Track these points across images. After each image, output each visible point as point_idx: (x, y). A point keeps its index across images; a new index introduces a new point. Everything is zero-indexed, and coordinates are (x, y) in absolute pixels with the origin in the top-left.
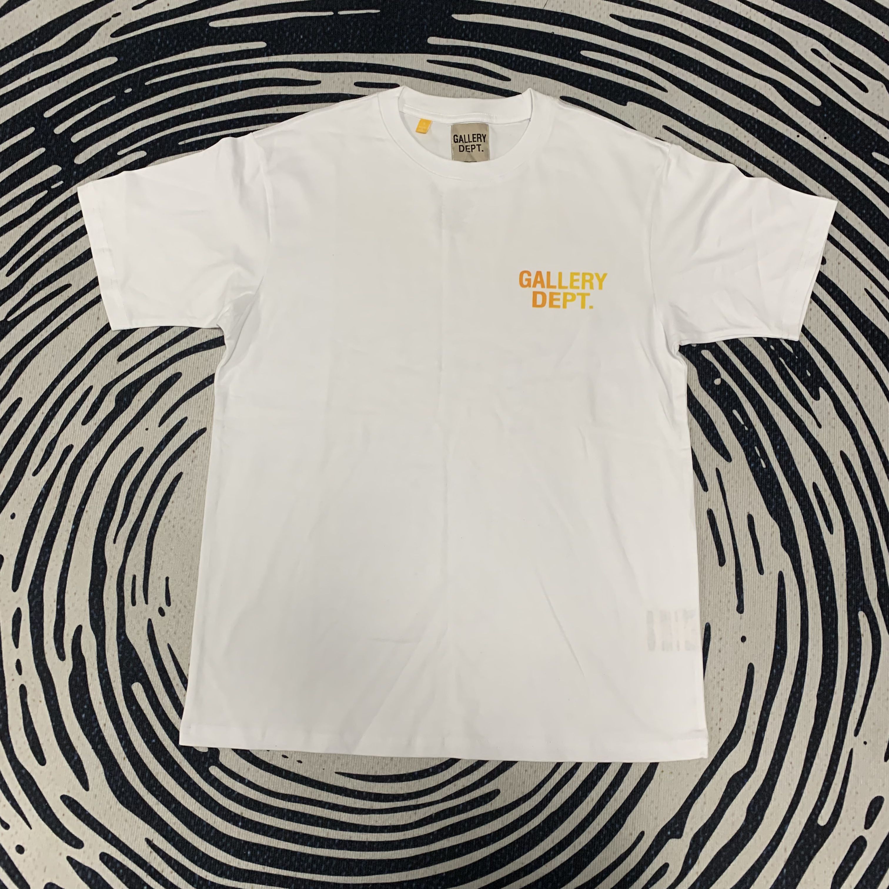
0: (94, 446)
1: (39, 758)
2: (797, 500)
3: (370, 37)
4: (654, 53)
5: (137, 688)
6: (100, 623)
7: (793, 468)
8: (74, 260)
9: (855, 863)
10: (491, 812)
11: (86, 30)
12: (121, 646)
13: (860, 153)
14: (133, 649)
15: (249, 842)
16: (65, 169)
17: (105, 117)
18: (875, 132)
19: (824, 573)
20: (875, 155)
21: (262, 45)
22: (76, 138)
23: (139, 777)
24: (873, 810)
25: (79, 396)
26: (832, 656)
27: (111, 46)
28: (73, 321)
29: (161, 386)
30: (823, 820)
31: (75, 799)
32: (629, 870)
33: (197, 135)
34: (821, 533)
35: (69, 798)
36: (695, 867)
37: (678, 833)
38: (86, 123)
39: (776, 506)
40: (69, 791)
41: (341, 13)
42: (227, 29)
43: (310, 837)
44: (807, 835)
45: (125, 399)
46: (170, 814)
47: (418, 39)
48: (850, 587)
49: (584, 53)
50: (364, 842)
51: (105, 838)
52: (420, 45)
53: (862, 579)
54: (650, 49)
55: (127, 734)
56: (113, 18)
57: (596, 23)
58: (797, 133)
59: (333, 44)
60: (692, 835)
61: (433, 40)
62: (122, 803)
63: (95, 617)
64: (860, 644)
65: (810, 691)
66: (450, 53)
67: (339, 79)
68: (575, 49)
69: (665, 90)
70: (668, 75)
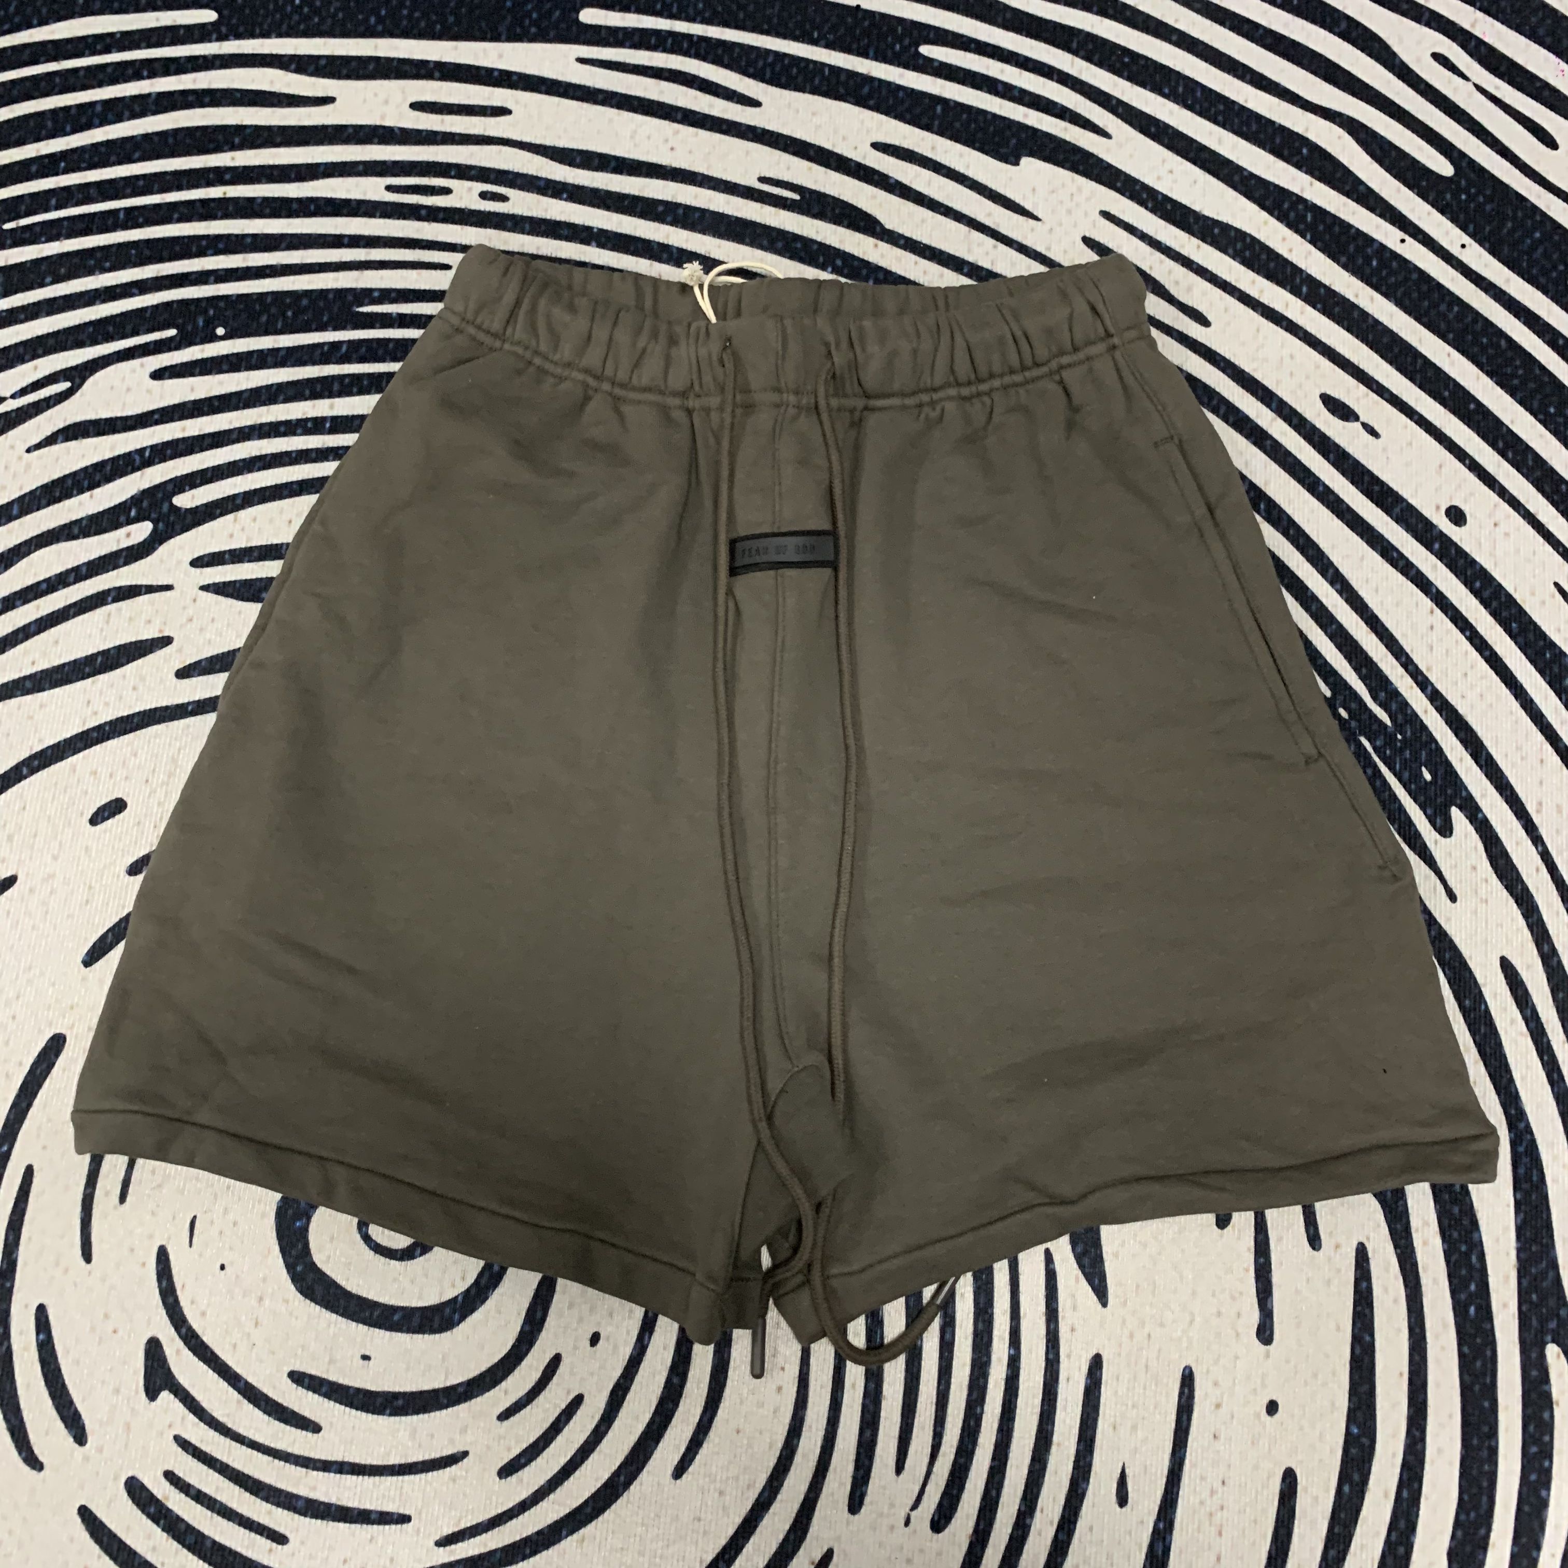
4: (1082, 53)
19: (1464, 1248)
21: (208, 16)
33: (47, 209)
47: (557, 13)
49: (926, 50)
52: (563, 26)
54: (1074, 45)
58: (1400, 235)
61: (590, 16)
64: (1550, 1429)
65: (1432, 1543)
66: (627, 44)
67: (376, 95)
68: (907, 42)
69: (1106, 135)
70: (1114, 102)
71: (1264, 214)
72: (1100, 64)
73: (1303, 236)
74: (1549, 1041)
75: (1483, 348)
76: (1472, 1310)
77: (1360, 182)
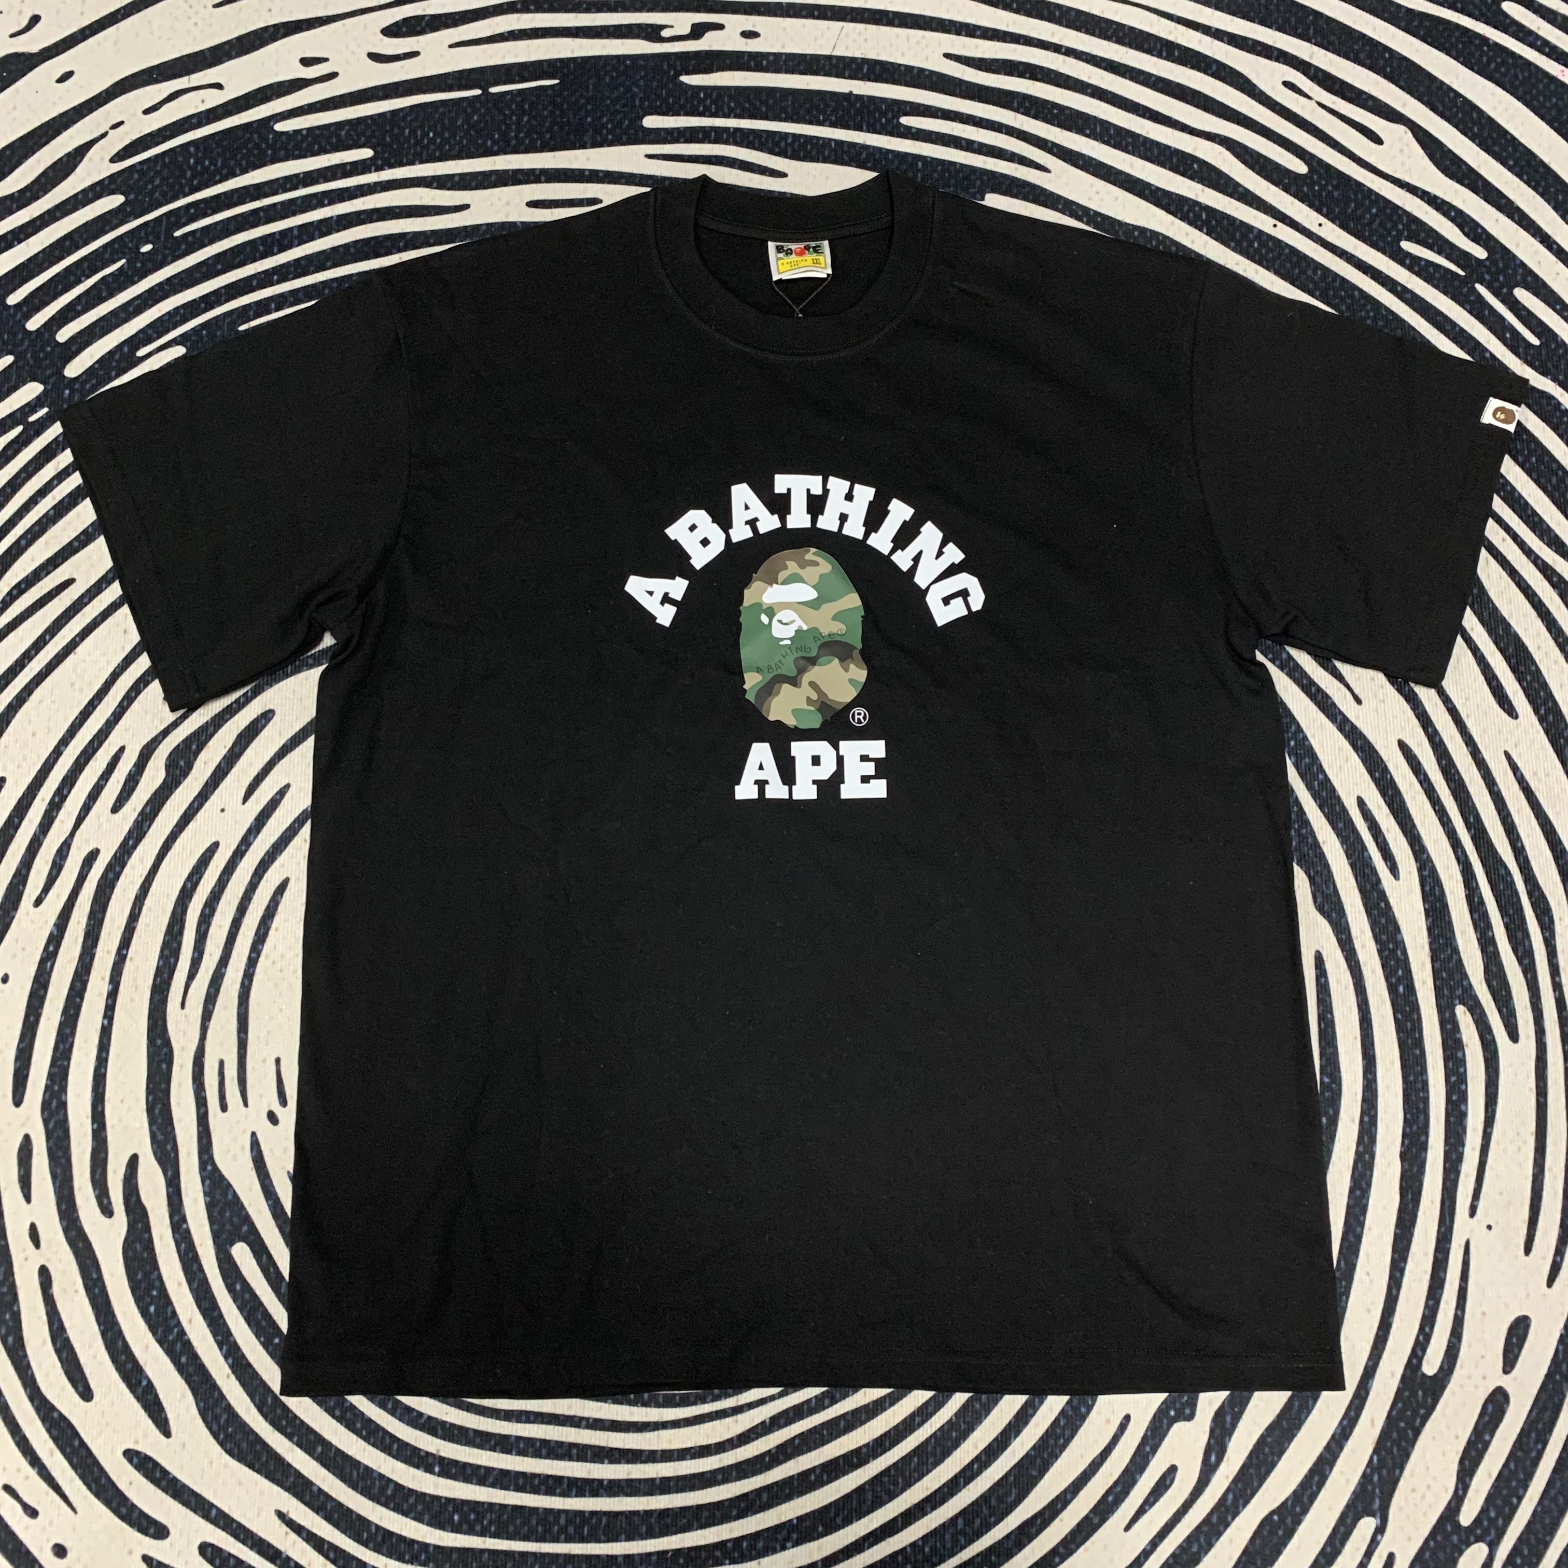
0: (135, 847)
1: (81, 1389)
2: (1333, 829)
3: (547, 124)
4: (1022, 110)
5: (241, 1253)
6: (169, 1147)
7: (1321, 777)
8: (77, 538)
9: (1492, 1436)
10: (865, 1406)
11: (68, 155)
12: (208, 1182)
13: (1381, 244)
14: (229, 1186)
15: (454, 1500)
16: (49, 387)
17: (111, 295)
18: (1401, 208)
19: (1391, 946)
20: (1406, 245)
21: (366, 153)
22: (63, 335)
23: (255, 1405)
24: (1514, 1340)
25: (104, 766)
26: (1419, 1085)
27: (112, 177)
28: (82, 639)
29: (240, 736)
30: (1431, 1365)
31: (149, 1453)
32: (1110, 1483)
33: (269, 312)
34: (1379, 881)
35: (138, 1453)
36: (1223, 1467)
37: (1188, 1411)
38: (79, 308)
39: (1299, 842)
40: (137, 1442)
41: (494, 90)
42: (304, 132)
43: (558, 1479)
44: (1407, 1394)
45: (182, 763)
46: (314, 1464)
47: (627, 122)
48: (1437, 965)
49: (905, 120)
50: (653, 1480)
51: (206, 1517)
52: (632, 131)
53: (1456, 951)
54: (1015, 105)
55: (229, 1333)
56: (111, 132)
57: (922, 70)
58: (1273, 221)
59: (484, 144)
60: (1212, 1414)
61: (651, 122)
62: (230, 1452)
63: (160, 1137)
64: (1462, 1062)
65: (1388, 1148)
66: (682, 140)
67: (499, 199)
68: (890, 115)
69: (1046, 170)
70: (1050, 145)
71: (1171, 217)
72: (1035, 117)
73: (1201, 230)
74: (1438, 796)
75: (1342, 299)
76: (1401, 989)
77: (1238, 185)
